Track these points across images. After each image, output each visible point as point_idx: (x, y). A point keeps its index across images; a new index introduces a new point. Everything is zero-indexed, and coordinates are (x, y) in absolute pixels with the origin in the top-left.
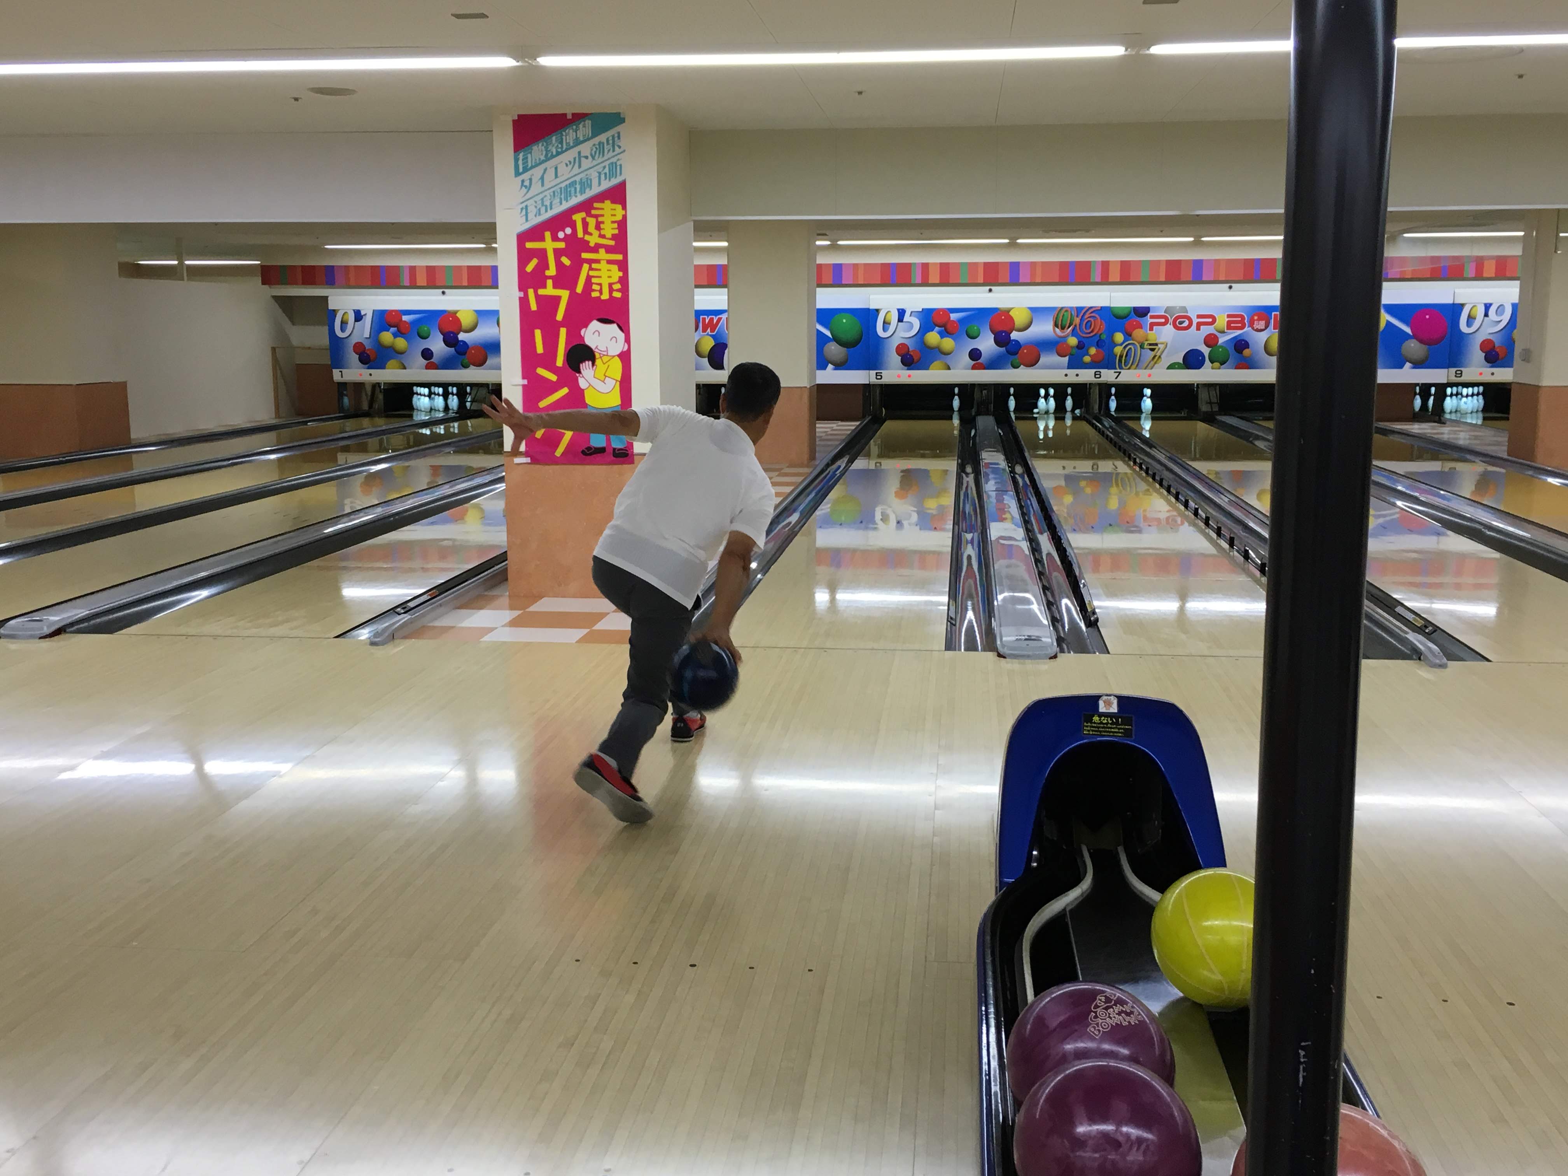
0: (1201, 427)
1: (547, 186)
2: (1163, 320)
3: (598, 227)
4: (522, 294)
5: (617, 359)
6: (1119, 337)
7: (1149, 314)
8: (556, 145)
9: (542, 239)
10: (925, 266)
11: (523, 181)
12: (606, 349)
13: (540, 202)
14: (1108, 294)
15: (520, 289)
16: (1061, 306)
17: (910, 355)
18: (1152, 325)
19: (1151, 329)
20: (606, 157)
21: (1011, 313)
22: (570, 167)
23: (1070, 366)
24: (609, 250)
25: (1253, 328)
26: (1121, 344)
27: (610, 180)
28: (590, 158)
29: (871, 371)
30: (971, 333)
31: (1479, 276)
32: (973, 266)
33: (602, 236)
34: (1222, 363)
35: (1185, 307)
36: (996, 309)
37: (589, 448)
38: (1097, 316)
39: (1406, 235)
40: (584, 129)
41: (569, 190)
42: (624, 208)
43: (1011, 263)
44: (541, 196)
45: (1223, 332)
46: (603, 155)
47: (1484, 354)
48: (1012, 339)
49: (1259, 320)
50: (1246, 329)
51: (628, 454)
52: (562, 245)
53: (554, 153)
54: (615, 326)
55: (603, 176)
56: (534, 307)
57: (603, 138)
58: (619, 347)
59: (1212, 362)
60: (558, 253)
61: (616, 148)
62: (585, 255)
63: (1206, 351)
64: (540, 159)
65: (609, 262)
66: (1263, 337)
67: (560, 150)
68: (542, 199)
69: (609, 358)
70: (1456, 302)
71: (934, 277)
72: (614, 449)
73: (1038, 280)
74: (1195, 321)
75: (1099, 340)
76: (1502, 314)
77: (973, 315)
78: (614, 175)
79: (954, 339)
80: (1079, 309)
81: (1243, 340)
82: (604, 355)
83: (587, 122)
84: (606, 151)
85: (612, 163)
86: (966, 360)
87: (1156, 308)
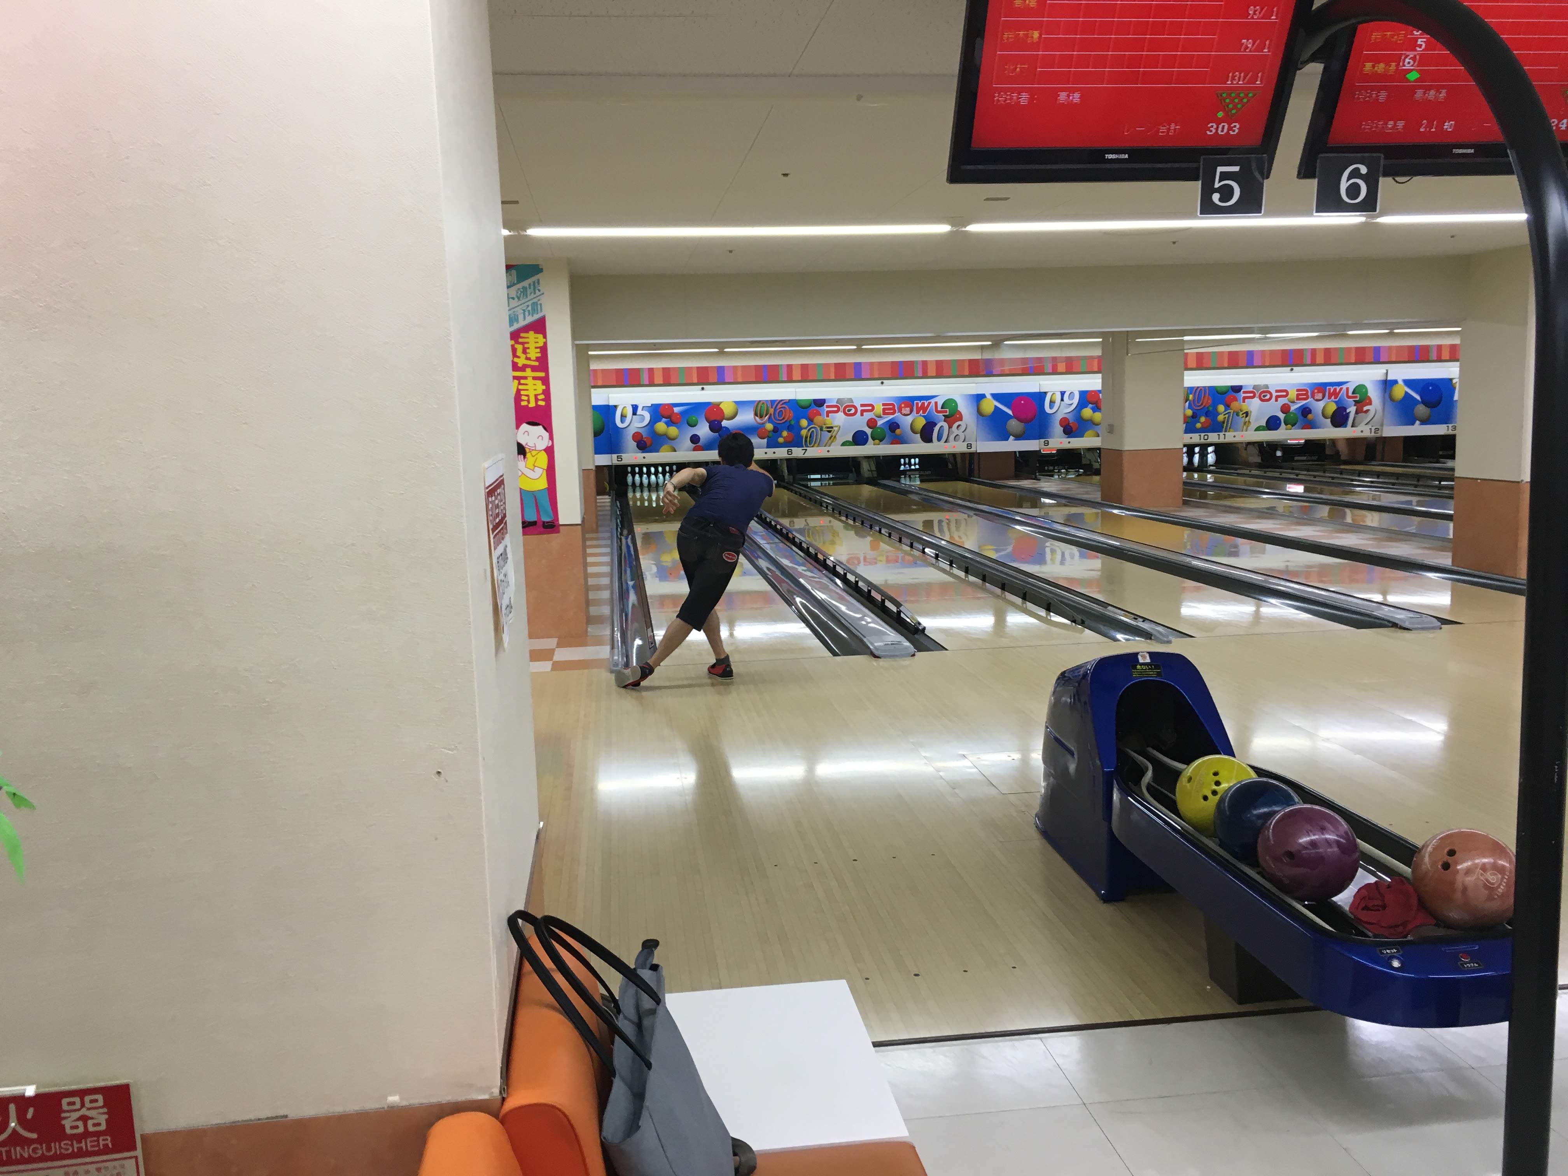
0: (867, 490)
2: (836, 409)
3: (525, 351)
5: (543, 452)
6: (804, 423)
7: (825, 405)
10: (651, 371)
12: (534, 446)
14: (793, 390)
16: (758, 399)
17: (644, 442)
18: (828, 413)
19: (828, 416)
20: (529, 298)
21: (721, 406)
23: (769, 446)
24: (534, 369)
25: (901, 413)
26: (806, 428)
27: (533, 316)
28: (516, 299)
29: (613, 455)
30: (692, 423)
31: (1055, 372)
32: (688, 370)
33: (528, 359)
34: (881, 441)
35: (851, 399)
36: (709, 403)
38: (786, 407)
39: (1006, 343)
42: (545, 337)
43: (719, 367)
45: (880, 417)
46: (527, 297)
47: (1062, 428)
48: (723, 426)
49: (905, 407)
50: (896, 414)
51: (554, 526)
54: (540, 427)
55: (527, 313)
57: (526, 283)
58: (545, 443)
59: (874, 440)
61: (537, 291)
63: (869, 431)
65: (535, 378)
66: (909, 419)
69: (537, 452)
70: (1042, 391)
71: (658, 379)
72: (544, 522)
73: (740, 380)
74: (860, 409)
75: (788, 427)
76: (1073, 398)
77: (691, 408)
78: (536, 313)
79: (678, 428)
80: (772, 402)
81: (895, 423)
82: (533, 450)
84: (529, 294)
85: (534, 303)
86: (688, 443)
87: (830, 400)
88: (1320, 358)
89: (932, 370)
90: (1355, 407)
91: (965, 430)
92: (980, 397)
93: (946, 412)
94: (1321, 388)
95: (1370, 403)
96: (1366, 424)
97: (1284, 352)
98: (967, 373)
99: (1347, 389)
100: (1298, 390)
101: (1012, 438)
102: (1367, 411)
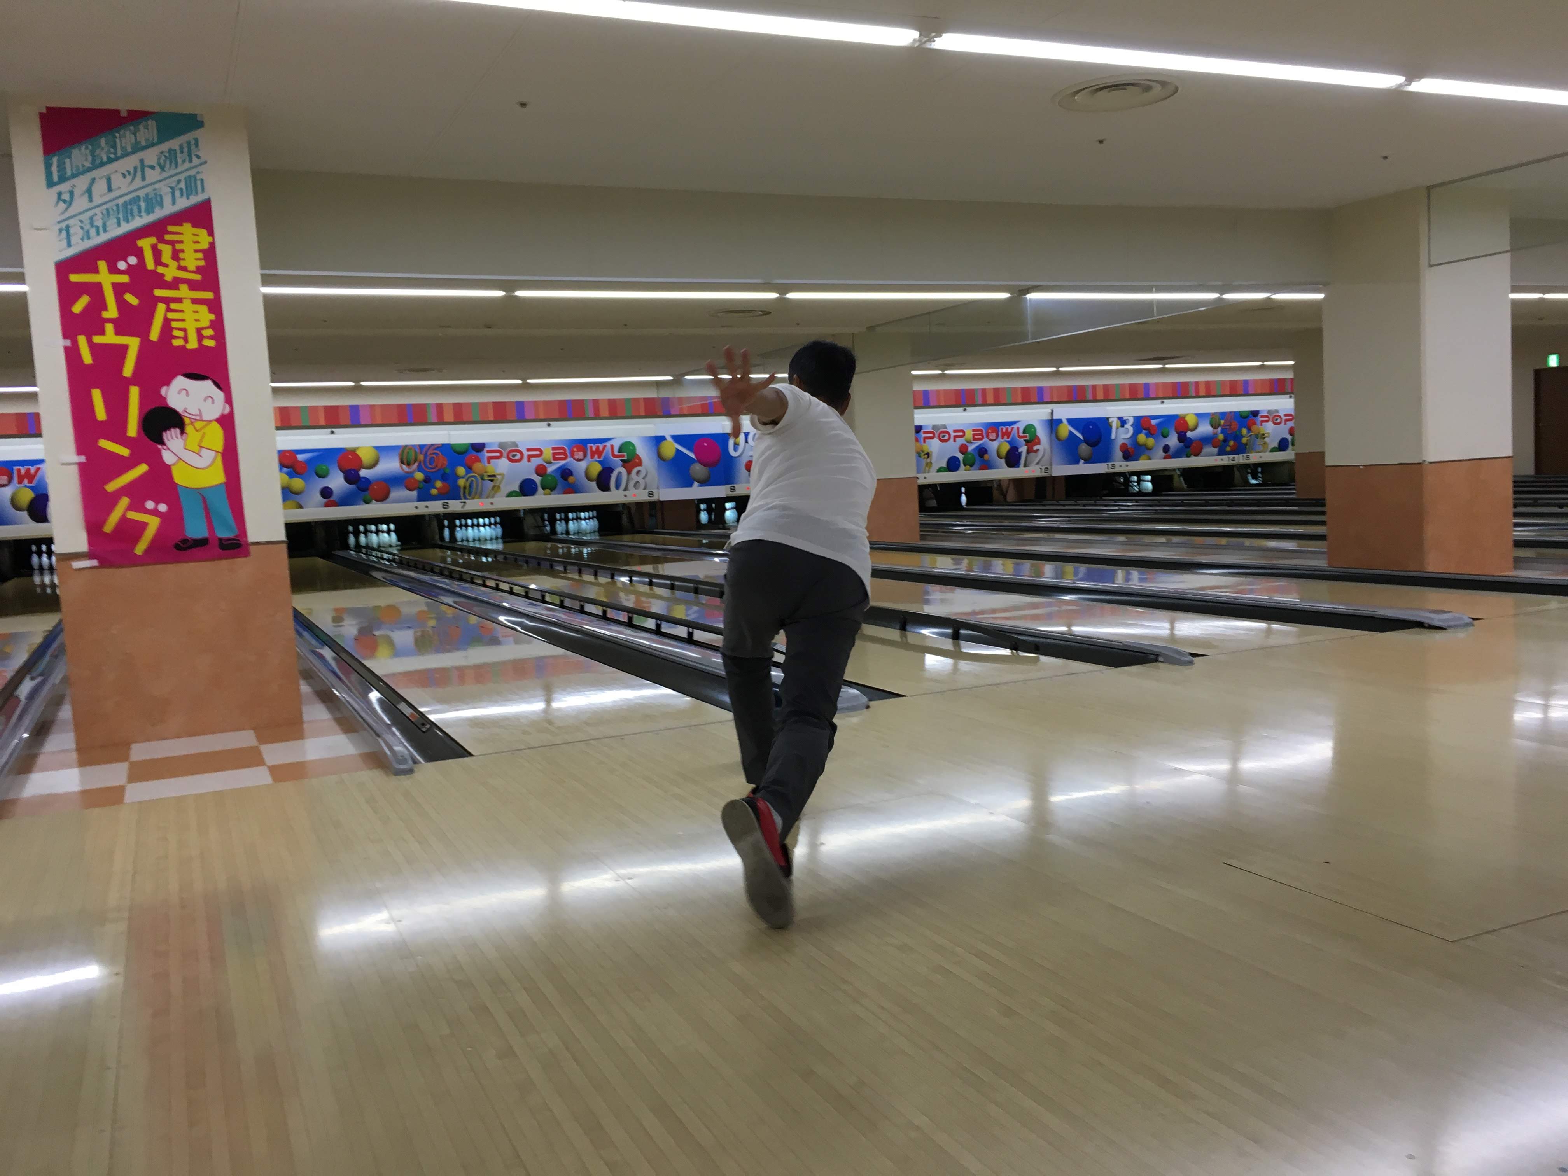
1: (97, 200)
2: (498, 454)
3: (176, 255)
4: (68, 343)
6: (461, 471)
7: (485, 449)
8: (106, 149)
9: (96, 271)
11: (60, 194)
12: (198, 413)
13: (89, 221)
14: (446, 432)
15: (65, 336)
16: (404, 444)
18: (490, 458)
19: (489, 463)
21: (358, 452)
22: (129, 178)
23: (420, 499)
24: (193, 285)
25: (574, 459)
26: (463, 478)
27: (188, 198)
28: (158, 169)
30: (320, 473)
33: (183, 269)
34: (552, 490)
36: (342, 449)
37: (186, 541)
38: (438, 452)
40: (147, 131)
41: (129, 207)
42: (211, 233)
43: (351, 407)
44: (89, 214)
45: (550, 463)
46: (176, 167)
48: (361, 476)
49: (579, 451)
50: (568, 460)
51: (241, 545)
52: (124, 279)
53: (105, 159)
54: (208, 384)
55: (177, 193)
56: (87, 358)
57: (174, 144)
59: (544, 489)
60: (119, 288)
61: (194, 158)
62: (158, 293)
63: (537, 479)
64: (83, 166)
65: (195, 301)
66: (583, 465)
67: (112, 156)
68: (91, 219)
69: (203, 423)
72: (221, 540)
73: (379, 421)
74: (526, 453)
75: (442, 476)
77: (318, 457)
78: (194, 192)
79: (304, 479)
80: (421, 447)
81: (568, 469)
82: (196, 420)
83: (150, 122)
84: (180, 161)
85: (190, 176)
86: (318, 498)
87: (491, 444)
88: (990, 399)
89: (604, 411)
90: (1026, 447)
91: (646, 475)
92: (659, 440)
93: (623, 456)
94: (995, 428)
95: (1039, 443)
96: (1038, 463)
97: (958, 393)
98: (643, 413)
99: (1018, 428)
100: (974, 430)
101: (696, 484)
102: (1037, 450)
